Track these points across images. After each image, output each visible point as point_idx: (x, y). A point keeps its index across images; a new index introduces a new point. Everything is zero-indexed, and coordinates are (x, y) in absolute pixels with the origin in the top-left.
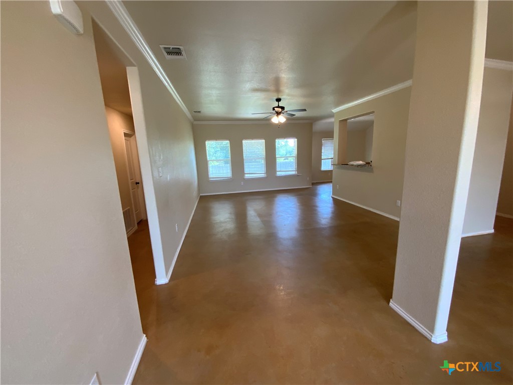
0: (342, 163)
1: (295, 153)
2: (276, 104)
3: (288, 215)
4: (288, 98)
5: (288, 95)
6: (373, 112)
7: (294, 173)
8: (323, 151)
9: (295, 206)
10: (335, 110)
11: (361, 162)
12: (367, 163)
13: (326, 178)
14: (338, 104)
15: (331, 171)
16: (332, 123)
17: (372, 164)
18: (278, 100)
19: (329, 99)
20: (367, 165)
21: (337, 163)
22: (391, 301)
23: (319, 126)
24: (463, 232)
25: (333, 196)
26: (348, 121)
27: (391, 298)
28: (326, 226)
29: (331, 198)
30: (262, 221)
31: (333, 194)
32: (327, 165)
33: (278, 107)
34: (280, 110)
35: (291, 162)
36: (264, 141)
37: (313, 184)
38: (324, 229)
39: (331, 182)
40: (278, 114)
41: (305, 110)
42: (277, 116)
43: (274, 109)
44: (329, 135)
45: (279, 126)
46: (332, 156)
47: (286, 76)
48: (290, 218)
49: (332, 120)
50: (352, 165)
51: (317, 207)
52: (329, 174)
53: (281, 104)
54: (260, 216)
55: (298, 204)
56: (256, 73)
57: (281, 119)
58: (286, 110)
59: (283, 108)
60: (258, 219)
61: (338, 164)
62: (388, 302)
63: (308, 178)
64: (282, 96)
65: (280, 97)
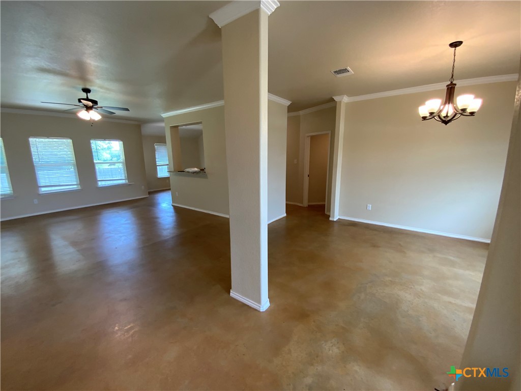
0: (178, 169)
1: (122, 158)
2: (84, 95)
3: (121, 235)
4: (102, 90)
5: (101, 87)
6: (201, 123)
7: (123, 182)
8: (156, 157)
9: (129, 222)
10: (165, 115)
11: (196, 169)
12: (201, 170)
13: (163, 185)
14: (168, 109)
15: (168, 178)
16: (163, 128)
17: (206, 170)
18: (87, 91)
19: (157, 102)
20: (202, 172)
21: (173, 170)
22: (231, 291)
23: (148, 129)
24: (268, 220)
25: (173, 204)
26: (179, 128)
27: (231, 288)
28: (168, 238)
29: (172, 207)
30: (78, 251)
31: (173, 202)
32: (163, 172)
33: (87, 99)
34: (90, 104)
35: (119, 168)
36: (70, 141)
37: (150, 193)
38: (166, 241)
39: (170, 189)
40: (88, 108)
41: (127, 110)
42: (86, 110)
43: (80, 101)
44: (161, 140)
45: (92, 123)
46: (167, 163)
47: (93, 63)
48: (123, 238)
49: (163, 124)
50: (188, 172)
51: (157, 218)
52: (167, 181)
53: (90, 96)
54: (74, 244)
55: (134, 219)
56: (42, 47)
57: (94, 116)
58: (99, 105)
59: (95, 102)
60: (71, 250)
61: (175, 171)
62: (229, 293)
63: (143, 187)
64: (91, 86)
65: (88, 87)
